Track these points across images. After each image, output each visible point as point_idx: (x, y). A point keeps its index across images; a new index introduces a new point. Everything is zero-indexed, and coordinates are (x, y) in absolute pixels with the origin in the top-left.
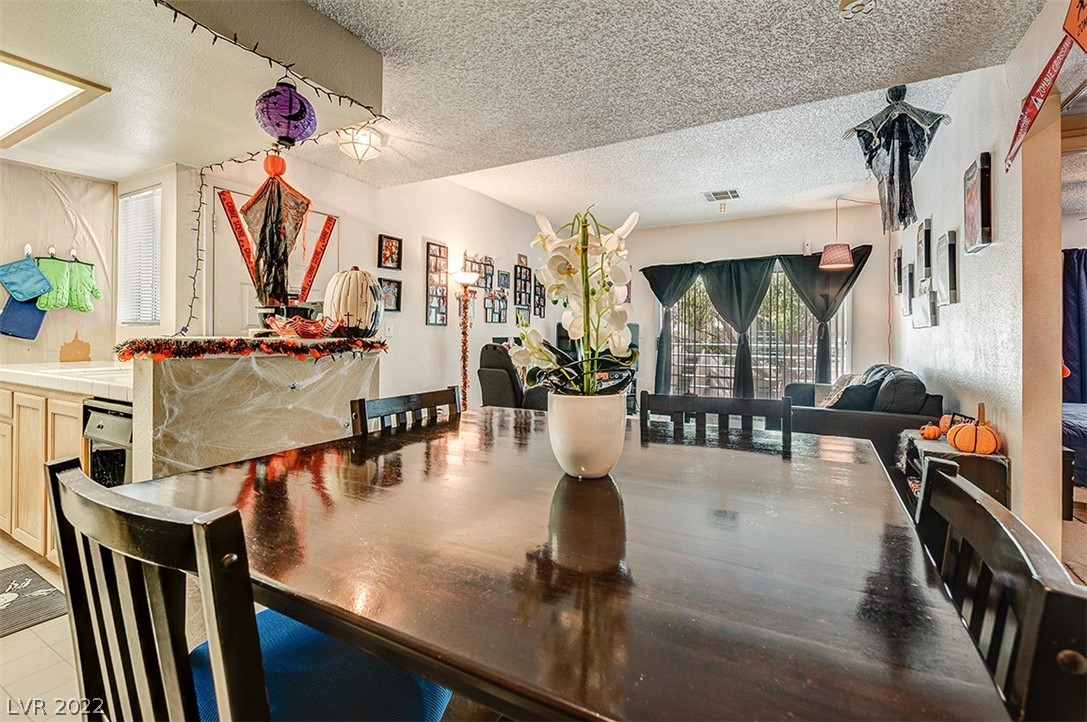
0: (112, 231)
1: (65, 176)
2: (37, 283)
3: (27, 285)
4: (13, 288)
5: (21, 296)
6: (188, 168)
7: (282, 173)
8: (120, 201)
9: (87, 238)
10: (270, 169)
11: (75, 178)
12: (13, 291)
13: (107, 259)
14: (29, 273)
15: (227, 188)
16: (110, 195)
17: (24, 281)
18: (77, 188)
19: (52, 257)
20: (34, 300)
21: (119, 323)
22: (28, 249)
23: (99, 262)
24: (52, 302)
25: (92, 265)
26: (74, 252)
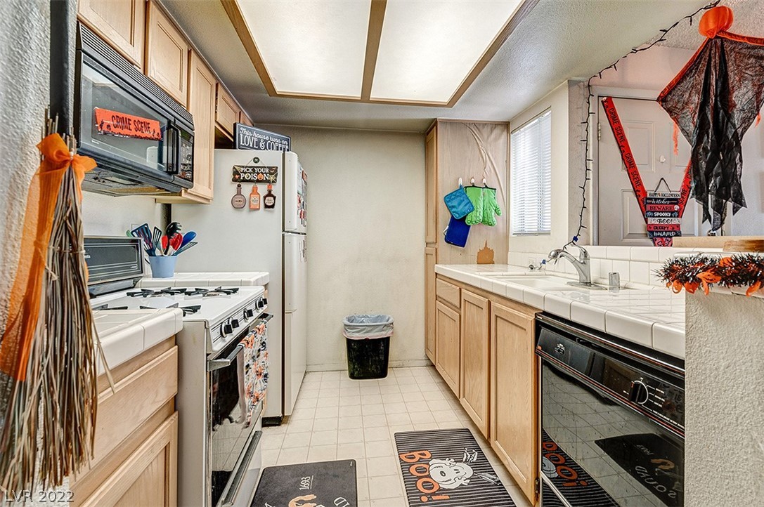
0: (506, 161)
1: (480, 124)
2: (466, 205)
3: (461, 207)
4: (454, 210)
5: (457, 215)
6: (577, 83)
7: (727, 27)
8: (511, 135)
9: (492, 169)
10: (712, 26)
11: (485, 124)
12: (454, 212)
13: (503, 183)
14: (462, 199)
15: (610, 94)
16: (505, 133)
17: (459, 204)
18: (486, 131)
19: (473, 186)
20: (465, 218)
21: (511, 235)
22: (461, 182)
23: (498, 186)
24: (474, 219)
25: (495, 189)
26: (484, 181)
